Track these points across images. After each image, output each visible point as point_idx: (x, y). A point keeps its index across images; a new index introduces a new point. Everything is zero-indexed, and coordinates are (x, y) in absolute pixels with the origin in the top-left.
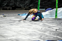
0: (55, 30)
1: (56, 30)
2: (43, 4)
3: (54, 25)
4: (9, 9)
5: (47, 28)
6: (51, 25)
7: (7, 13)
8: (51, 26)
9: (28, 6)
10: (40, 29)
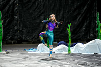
3: (66, 63)
4: (14, 43)
6: (63, 63)
7: (10, 48)
9: (36, 39)
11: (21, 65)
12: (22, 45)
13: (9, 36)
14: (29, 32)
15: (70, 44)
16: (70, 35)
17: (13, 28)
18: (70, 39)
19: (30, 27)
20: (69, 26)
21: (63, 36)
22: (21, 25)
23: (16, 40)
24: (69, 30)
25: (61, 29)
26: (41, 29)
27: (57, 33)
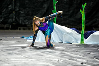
0: (80, 64)
1: (82, 63)
2: (62, 21)
3: (78, 56)
5: (67, 59)
6: (74, 55)
8: (74, 57)
10: (57, 61)
11: (19, 56)
12: (18, 31)
13: (1, 18)
14: (27, 15)
15: (83, 31)
16: (83, 19)
17: (7, 8)
18: (83, 25)
19: (29, 8)
20: (84, 7)
21: (73, 21)
22: (18, 4)
23: (11, 24)
24: (83, 13)
25: (71, 12)
26: (45, 11)
27: (65, 17)
